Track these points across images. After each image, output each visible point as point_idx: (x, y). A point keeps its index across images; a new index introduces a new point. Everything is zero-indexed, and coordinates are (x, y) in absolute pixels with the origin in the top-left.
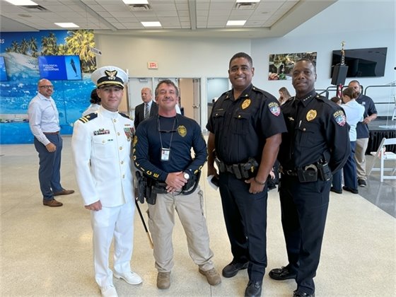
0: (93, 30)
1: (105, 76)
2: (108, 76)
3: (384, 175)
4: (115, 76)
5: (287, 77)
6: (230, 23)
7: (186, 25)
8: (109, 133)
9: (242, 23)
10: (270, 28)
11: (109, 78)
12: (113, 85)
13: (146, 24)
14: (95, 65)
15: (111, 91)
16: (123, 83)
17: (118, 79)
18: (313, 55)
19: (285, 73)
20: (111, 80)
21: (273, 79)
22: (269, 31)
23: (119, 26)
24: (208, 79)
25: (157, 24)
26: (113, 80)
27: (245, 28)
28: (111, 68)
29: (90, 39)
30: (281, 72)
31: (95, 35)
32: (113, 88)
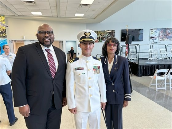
0: (4, 15)
1: (84, 35)
2: (86, 35)
3: (158, 87)
4: (90, 35)
5: (102, 41)
6: (77, 15)
7: (55, 15)
8: (83, 69)
9: (82, 15)
10: (95, 18)
11: (86, 37)
12: (88, 41)
13: (34, 13)
14: (6, 34)
15: (86, 44)
16: (94, 40)
17: (91, 37)
18: (113, 31)
19: (101, 39)
20: (87, 38)
21: (96, 42)
22: (94, 20)
23: (19, 14)
24: (67, 41)
25: (40, 13)
26: (88, 38)
27: (84, 18)
28: (88, 31)
29: (3, 20)
30: (100, 39)
31: (5, 18)
32: (88, 43)
